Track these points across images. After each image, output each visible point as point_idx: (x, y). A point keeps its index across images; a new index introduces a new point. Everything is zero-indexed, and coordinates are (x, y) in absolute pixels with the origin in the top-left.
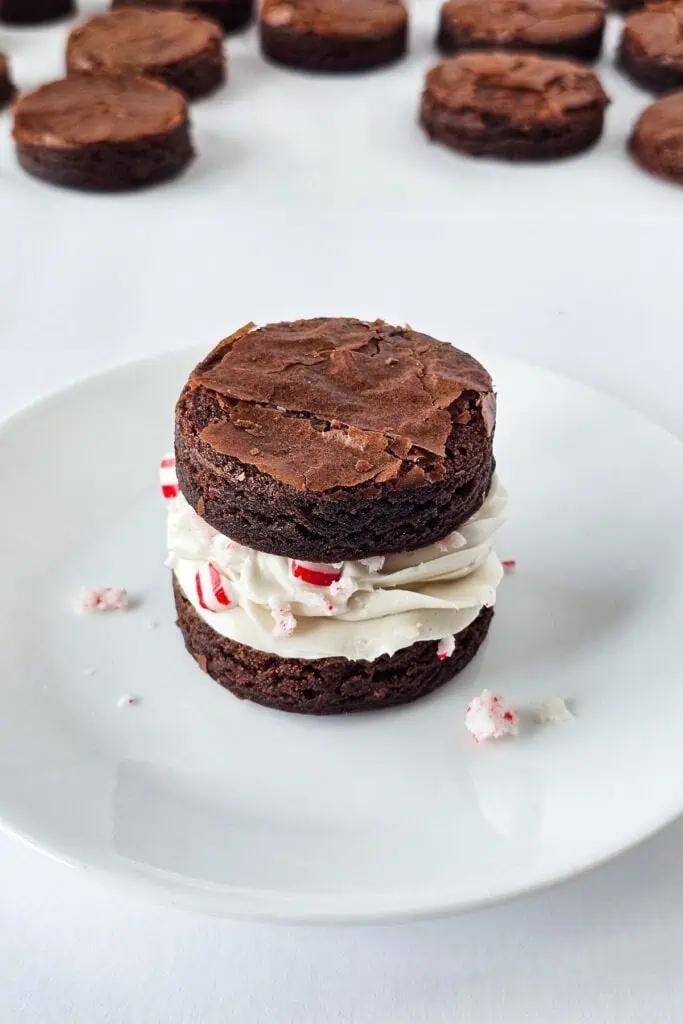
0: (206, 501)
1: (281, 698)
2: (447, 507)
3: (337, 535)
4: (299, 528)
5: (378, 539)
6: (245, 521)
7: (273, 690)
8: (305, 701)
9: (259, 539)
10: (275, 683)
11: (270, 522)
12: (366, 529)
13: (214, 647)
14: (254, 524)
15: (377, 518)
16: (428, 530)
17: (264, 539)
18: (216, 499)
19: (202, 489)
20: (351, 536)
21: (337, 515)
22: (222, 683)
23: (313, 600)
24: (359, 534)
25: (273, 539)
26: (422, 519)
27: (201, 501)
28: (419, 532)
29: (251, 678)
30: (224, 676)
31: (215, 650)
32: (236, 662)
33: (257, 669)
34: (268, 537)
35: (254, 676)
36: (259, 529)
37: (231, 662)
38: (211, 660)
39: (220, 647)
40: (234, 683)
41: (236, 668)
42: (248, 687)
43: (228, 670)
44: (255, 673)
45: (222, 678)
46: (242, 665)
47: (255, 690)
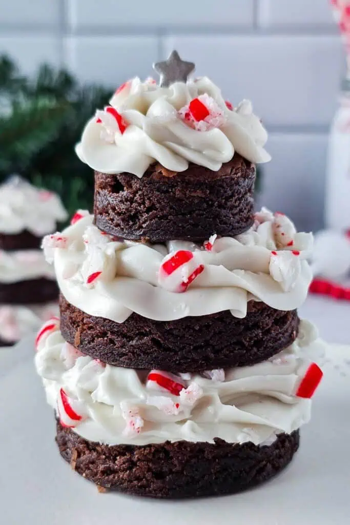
0: (81, 333)
1: (135, 482)
3: (184, 347)
4: (153, 340)
5: (217, 352)
6: (112, 341)
7: (129, 475)
8: (156, 485)
9: (122, 355)
10: (130, 469)
11: (132, 339)
12: (207, 343)
13: (82, 444)
14: (118, 341)
15: (215, 333)
16: (255, 349)
17: (126, 355)
18: (89, 328)
20: (196, 348)
21: (184, 329)
22: (87, 477)
23: (161, 400)
24: (201, 347)
25: (133, 353)
26: (251, 339)
27: (77, 334)
28: (248, 350)
29: (112, 464)
30: (89, 469)
31: (81, 446)
32: (99, 454)
33: (116, 456)
34: (129, 352)
35: (114, 463)
36: (122, 347)
37: (95, 454)
38: (79, 456)
39: (86, 442)
40: (96, 474)
41: (98, 457)
42: (108, 475)
43: (93, 462)
44: (115, 459)
45: (87, 472)
46: (104, 454)
47: (114, 477)
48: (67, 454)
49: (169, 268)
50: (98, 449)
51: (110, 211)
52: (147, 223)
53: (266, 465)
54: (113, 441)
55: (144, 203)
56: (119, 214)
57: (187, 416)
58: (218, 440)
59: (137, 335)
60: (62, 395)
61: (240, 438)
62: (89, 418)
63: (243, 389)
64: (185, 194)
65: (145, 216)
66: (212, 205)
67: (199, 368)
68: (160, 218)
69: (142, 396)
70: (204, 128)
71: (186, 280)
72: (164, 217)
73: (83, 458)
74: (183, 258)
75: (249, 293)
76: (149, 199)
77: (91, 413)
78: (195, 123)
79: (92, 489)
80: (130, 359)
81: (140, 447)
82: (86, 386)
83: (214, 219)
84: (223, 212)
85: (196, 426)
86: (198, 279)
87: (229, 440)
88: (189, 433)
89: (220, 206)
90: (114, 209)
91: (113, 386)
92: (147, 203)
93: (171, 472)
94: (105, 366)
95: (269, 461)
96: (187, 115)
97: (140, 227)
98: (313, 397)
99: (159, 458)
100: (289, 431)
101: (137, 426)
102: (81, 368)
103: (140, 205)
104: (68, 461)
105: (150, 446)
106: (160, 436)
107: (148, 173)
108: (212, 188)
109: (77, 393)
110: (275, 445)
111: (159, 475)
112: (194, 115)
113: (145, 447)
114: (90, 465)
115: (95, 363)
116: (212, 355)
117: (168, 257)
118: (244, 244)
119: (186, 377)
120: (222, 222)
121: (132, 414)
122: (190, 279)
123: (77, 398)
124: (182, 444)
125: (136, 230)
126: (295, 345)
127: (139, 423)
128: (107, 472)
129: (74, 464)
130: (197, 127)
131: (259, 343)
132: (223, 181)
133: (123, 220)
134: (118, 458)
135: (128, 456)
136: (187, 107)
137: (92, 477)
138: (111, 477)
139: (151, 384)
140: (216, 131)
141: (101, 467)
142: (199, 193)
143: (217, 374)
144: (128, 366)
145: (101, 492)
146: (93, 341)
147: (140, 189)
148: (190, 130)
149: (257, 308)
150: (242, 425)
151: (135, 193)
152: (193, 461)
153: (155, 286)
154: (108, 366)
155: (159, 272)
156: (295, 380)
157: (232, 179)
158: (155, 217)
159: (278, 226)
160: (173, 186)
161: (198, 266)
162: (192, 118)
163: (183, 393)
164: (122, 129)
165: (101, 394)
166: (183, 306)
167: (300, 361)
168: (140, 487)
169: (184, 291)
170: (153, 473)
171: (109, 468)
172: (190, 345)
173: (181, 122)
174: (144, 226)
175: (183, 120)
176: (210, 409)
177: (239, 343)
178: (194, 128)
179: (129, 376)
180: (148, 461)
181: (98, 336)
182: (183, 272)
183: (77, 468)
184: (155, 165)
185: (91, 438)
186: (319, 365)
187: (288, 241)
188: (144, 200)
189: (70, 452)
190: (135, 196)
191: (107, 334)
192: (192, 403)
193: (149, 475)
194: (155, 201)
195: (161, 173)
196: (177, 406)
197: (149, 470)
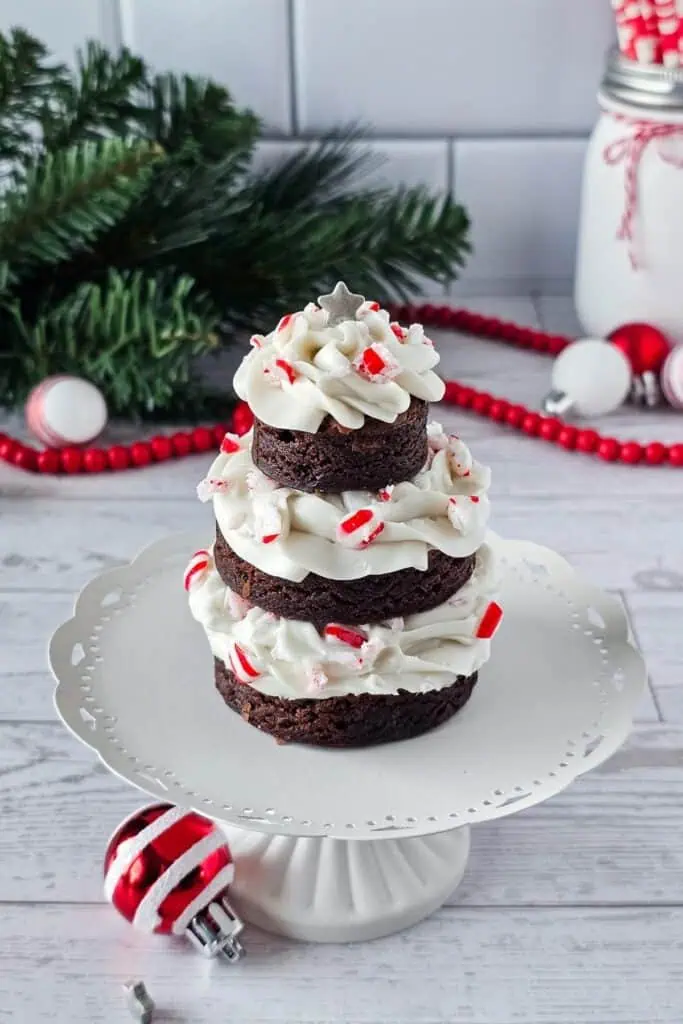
0: (251, 584)
1: (317, 734)
2: (447, 574)
3: (364, 601)
4: (332, 595)
5: (396, 602)
6: (287, 595)
7: (310, 727)
8: (338, 735)
9: (299, 609)
10: (311, 721)
11: (309, 594)
12: (387, 595)
13: (256, 696)
14: (295, 596)
16: (434, 594)
18: (260, 581)
19: (246, 576)
20: (375, 601)
22: (263, 729)
23: (344, 656)
24: (381, 599)
25: (311, 607)
27: (247, 585)
28: (427, 595)
29: (291, 717)
30: (265, 721)
31: (256, 699)
32: (276, 706)
33: (296, 708)
34: (307, 606)
35: (293, 715)
36: (299, 602)
37: (272, 707)
38: (253, 708)
39: (262, 696)
40: (274, 726)
41: (276, 711)
42: (287, 727)
43: (269, 715)
44: (294, 712)
45: (263, 724)
46: (282, 707)
47: (294, 729)
48: (236, 703)
49: (349, 527)
50: (277, 702)
51: (279, 459)
52: (321, 476)
53: (446, 706)
54: (293, 694)
55: (317, 456)
56: (289, 464)
57: (371, 669)
58: (400, 691)
59: (313, 590)
60: (237, 651)
61: (424, 688)
62: (267, 673)
63: (423, 637)
64: (361, 447)
65: (319, 468)
66: (388, 454)
67: (379, 618)
68: (336, 471)
69: (324, 652)
70: (380, 381)
71: (367, 539)
72: (340, 470)
73: (256, 710)
74: (364, 517)
75: (428, 544)
76: (323, 452)
77: (272, 670)
78: (370, 376)
79: (270, 740)
80: (307, 613)
81: (321, 701)
82: (263, 641)
83: (391, 467)
84: (400, 458)
85: (380, 679)
86: (378, 537)
87: (412, 690)
88: (373, 686)
89: (397, 454)
90: (283, 458)
91: (294, 643)
92: (321, 457)
93: (352, 721)
94: (278, 619)
95: (449, 702)
96: (362, 367)
97: (314, 479)
98: (492, 636)
99: (341, 709)
100: (468, 673)
101: (321, 683)
102: (253, 621)
103: (313, 458)
104: (238, 710)
105: (332, 699)
106: (343, 690)
107: (322, 428)
108: (388, 438)
109: (254, 649)
110: (455, 685)
111: (341, 726)
112: (370, 368)
113: (327, 700)
114: (267, 718)
115: (268, 616)
116: (391, 605)
117: (347, 517)
118: (421, 488)
119: (365, 628)
120: (398, 468)
121: (316, 672)
122: (371, 538)
123: (254, 655)
124: (365, 696)
125: (308, 482)
126: (473, 579)
127: (323, 680)
128: (285, 725)
129: (247, 716)
130: (372, 380)
131: (437, 588)
132: (399, 429)
133: (294, 470)
134: (298, 711)
135: (308, 709)
136: (362, 356)
137: (269, 729)
138: (291, 728)
139: (330, 638)
140: (392, 385)
141: (280, 720)
142: (375, 445)
143: (397, 623)
144: (305, 619)
145: (280, 744)
146: (266, 593)
147: (313, 443)
148: (365, 382)
149: (436, 557)
150: (425, 673)
151: (308, 445)
152: (374, 709)
153: (332, 542)
154: (282, 619)
155: (338, 529)
156: (474, 622)
157: (408, 425)
158: (330, 470)
159: (453, 455)
160: (348, 441)
161: (379, 524)
162: (367, 370)
163: (364, 645)
164: (292, 380)
165: (281, 650)
166: (365, 564)
167: (479, 600)
168: (322, 738)
169: (363, 548)
170: (335, 724)
171: (288, 721)
172: (369, 598)
173: (356, 375)
174: (318, 478)
175: (357, 372)
176: (393, 660)
177: (419, 591)
178: (369, 379)
179: (307, 630)
180: (331, 712)
181: (271, 590)
182: (364, 532)
183: (252, 720)
184: (328, 419)
185: (268, 691)
186: (498, 604)
187: (465, 472)
188: (318, 453)
189: (240, 702)
190: (307, 448)
191: (282, 588)
192: (374, 656)
193: (331, 727)
194: (330, 455)
195: (336, 428)
196: (361, 661)
197: (331, 721)
